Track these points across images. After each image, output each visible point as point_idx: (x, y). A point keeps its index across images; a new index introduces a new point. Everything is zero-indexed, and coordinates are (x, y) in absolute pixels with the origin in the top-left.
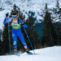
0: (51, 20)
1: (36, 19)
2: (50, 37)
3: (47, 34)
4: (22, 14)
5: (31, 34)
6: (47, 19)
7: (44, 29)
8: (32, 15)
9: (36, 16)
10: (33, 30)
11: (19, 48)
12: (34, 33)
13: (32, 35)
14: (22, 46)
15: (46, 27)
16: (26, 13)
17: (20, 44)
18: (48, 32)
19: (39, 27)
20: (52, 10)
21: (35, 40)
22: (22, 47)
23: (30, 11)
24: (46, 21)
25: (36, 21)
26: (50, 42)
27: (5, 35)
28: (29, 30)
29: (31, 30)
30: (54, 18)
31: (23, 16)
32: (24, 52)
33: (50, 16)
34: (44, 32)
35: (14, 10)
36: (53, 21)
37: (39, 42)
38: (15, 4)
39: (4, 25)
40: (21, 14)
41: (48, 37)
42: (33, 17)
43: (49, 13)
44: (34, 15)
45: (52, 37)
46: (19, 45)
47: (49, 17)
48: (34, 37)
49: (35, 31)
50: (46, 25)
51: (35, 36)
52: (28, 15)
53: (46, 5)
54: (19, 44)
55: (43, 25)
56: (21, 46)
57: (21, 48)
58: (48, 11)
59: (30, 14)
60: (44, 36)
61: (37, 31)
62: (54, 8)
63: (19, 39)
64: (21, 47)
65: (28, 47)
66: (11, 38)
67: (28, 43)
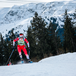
0: (71, 25)
1: (58, 25)
2: (72, 42)
3: (68, 39)
6: (68, 24)
7: (65, 34)
8: (53, 21)
9: (58, 22)
13: (54, 40)
15: (67, 32)
17: (43, 49)
18: (69, 37)
19: (61, 32)
20: (73, 15)
21: (57, 45)
23: (52, 18)
24: (67, 26)
25: (58, 27)
26: (71, 46)
28: (51, 36)
29: (52, 36)
30: (74, 23)
32: (47, 57)
33: (71, 21)
34: (66, 37)
36: (73, 26)
37: (61, 47)
38: (36, 12)
39: (27, 33)
41: (69, 41)
42: (55, 23)
43: (69, 18)
45: (73, 41)
47: (70, 23)
48: (56, 42)
49: (56, 37)
50: (67, 30)
51: (57, 41)
52: (50, 21)
53: (66, 11)
55: (64, 30)
56: (44, 52)
57: (44, 53)
58: (68, 16)
60: (65, 40)
61: (59, 37)
62: (74, 14)
65: (51, 52)
66: (34, 45)
67: (50, 48)
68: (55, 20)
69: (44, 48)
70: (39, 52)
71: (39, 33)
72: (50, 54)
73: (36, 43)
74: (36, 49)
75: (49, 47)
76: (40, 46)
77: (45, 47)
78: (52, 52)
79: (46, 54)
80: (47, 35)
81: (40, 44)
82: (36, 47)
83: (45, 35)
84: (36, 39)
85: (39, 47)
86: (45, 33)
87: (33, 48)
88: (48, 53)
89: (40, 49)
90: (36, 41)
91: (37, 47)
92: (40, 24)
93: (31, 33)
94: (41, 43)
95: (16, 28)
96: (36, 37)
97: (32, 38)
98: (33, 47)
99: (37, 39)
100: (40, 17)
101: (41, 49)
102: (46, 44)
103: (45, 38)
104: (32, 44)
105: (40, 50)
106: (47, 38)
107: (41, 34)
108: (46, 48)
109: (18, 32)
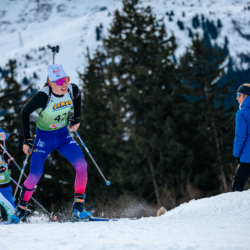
1: (225, 52)
4: (163, 31)
5: (204, 120)
9: (227, 41)
10: (213, 103)
11: (152, 183)
12: (216, 116)
13: (210, 125)
14: (161, 176)
16: (181, 25)
17: (155, 165)
21: (220, 146)
22: (164, 182)
23: (200, 18)
25: (226, 62)
27: (88, 127)
28: (196, 104)
29: (202, 104)
31: (167, 41)
35: (126, 15)
39: (82, 82)
40: (160, 28)
42: (213, 42)
44: (215, 35)
46: (152, 170)
48: (219, 136)
51: (223, 130)
54: (148, 168)
56: (157, 177)
57: (159, 185)
59: (200, 31)
63: (148, 144)
64: (160, 181)
65: (192, 180)
66: (114, 141)
67: (190, 160)
68: (212, 29)
69: (157, 159)
70: (135, 177)
71: (139, 87)
72: (189, 187)
73: (122, 132)
74: (120, 160)
75: (185, 157)
76: (141, 151)
77: (166, 155)
78: (197, 178)
79: (169, 188)
80: (179, 99)
81: (141, 139)
82: (120, 154)
83: (169, 98)
84: (124, 116)
85: (138, 154)
86: (168, 90)
87: (105, 154)
88: (176, 185)
89: (139, 161)
90: (125, 124)
91: (127, 152)
92: (146, 45)
93: (101, 87)
94: (147, 137)
95: (28, 57)
96: (124, 105)
97: (103, 107)
98: (110, 151)
99: (128, 115)
100: (149, 9)
101: (144, 162)
102: (172, 142)
103: (168, 111)
104: (104, 136)
105: (140, 166)
106: (176, 112)
107: (147, 93)
108: (169, 160)
109: (35, 76)
